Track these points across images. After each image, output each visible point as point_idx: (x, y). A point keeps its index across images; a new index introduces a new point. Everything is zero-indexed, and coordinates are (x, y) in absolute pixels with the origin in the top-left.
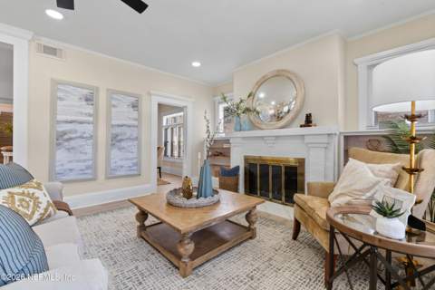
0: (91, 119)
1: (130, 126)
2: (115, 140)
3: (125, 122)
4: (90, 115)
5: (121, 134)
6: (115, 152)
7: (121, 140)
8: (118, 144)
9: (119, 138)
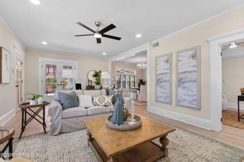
0: (168, 71)
1: (190, 72)
2: (180, 82)
3: (187, 70)
4: (168, 69)
5: (184, 79)
6: (180, 90)
7: (184, 82)
8: (182, 84)
9: (183, 81)
